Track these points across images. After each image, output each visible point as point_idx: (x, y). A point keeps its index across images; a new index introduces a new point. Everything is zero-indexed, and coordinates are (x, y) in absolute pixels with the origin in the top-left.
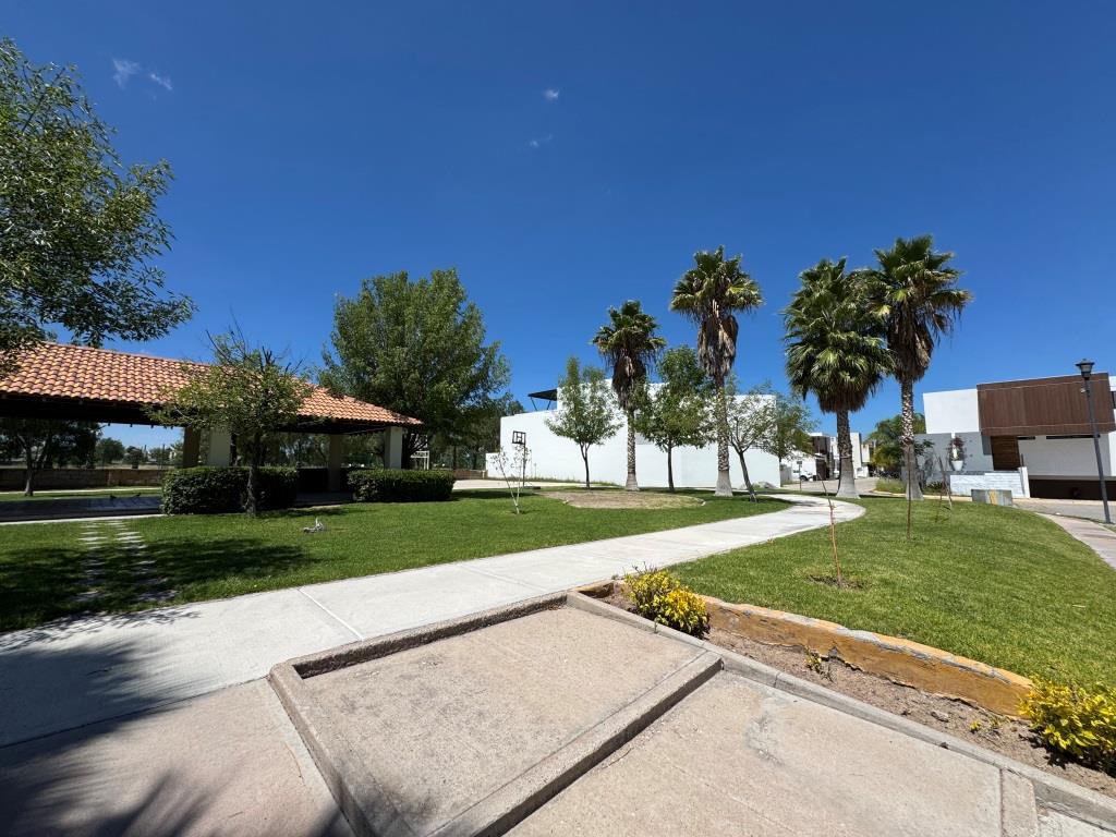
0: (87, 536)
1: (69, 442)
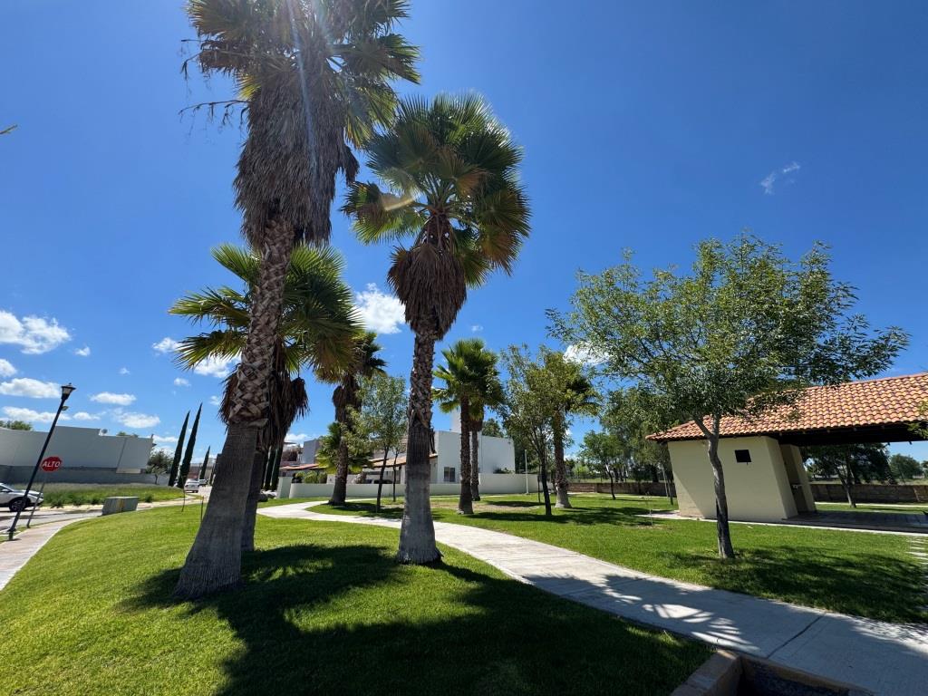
0: (916, 551)
1: (863, 460)
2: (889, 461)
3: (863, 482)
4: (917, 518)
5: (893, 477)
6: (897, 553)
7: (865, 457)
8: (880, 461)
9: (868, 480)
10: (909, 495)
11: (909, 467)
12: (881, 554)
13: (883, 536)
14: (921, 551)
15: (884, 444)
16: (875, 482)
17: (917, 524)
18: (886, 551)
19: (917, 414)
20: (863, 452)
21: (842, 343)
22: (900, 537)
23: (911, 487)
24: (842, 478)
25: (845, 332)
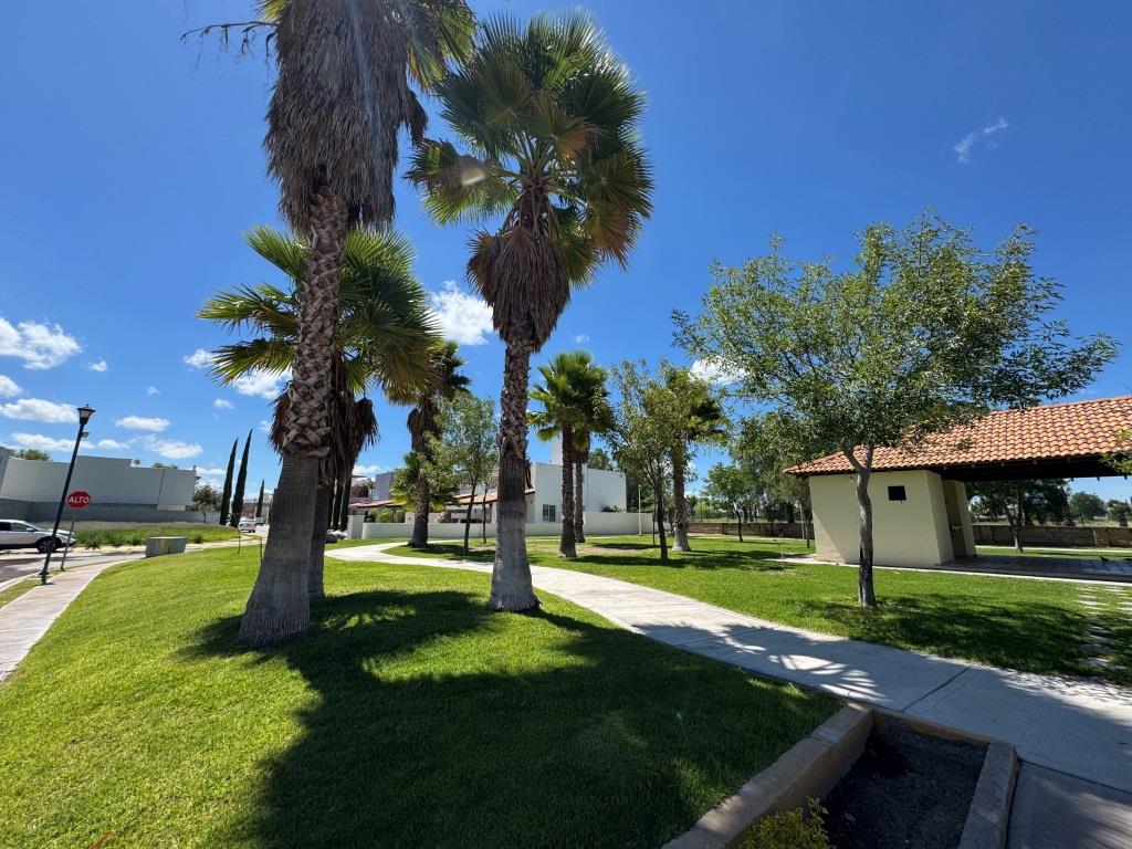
0: (1085, 599)
1: (1039, 499)
2: (1070, 499)
3: (1036, 523)
4: (1092, 564)
5: (1071, 517)
6: (1065, 602)
7: (1041, 495)
8: (1058, 501)
9: (1042, 521)
10: (1086, 539)
11: (1092, 507)
12: (1044, 603)
13: (1048, 583)
14: (1091, 600)
15: (1067, 480)
16: (1049, 524)
17: (1091, 570)
18: (1051, 600)
19: (1112, 445)
20: (1039, 489)
21: (1035, 357)
22: (1069, 584)
23: (1090, 529)
24: (1011, 519)
25: (1039, 343)
